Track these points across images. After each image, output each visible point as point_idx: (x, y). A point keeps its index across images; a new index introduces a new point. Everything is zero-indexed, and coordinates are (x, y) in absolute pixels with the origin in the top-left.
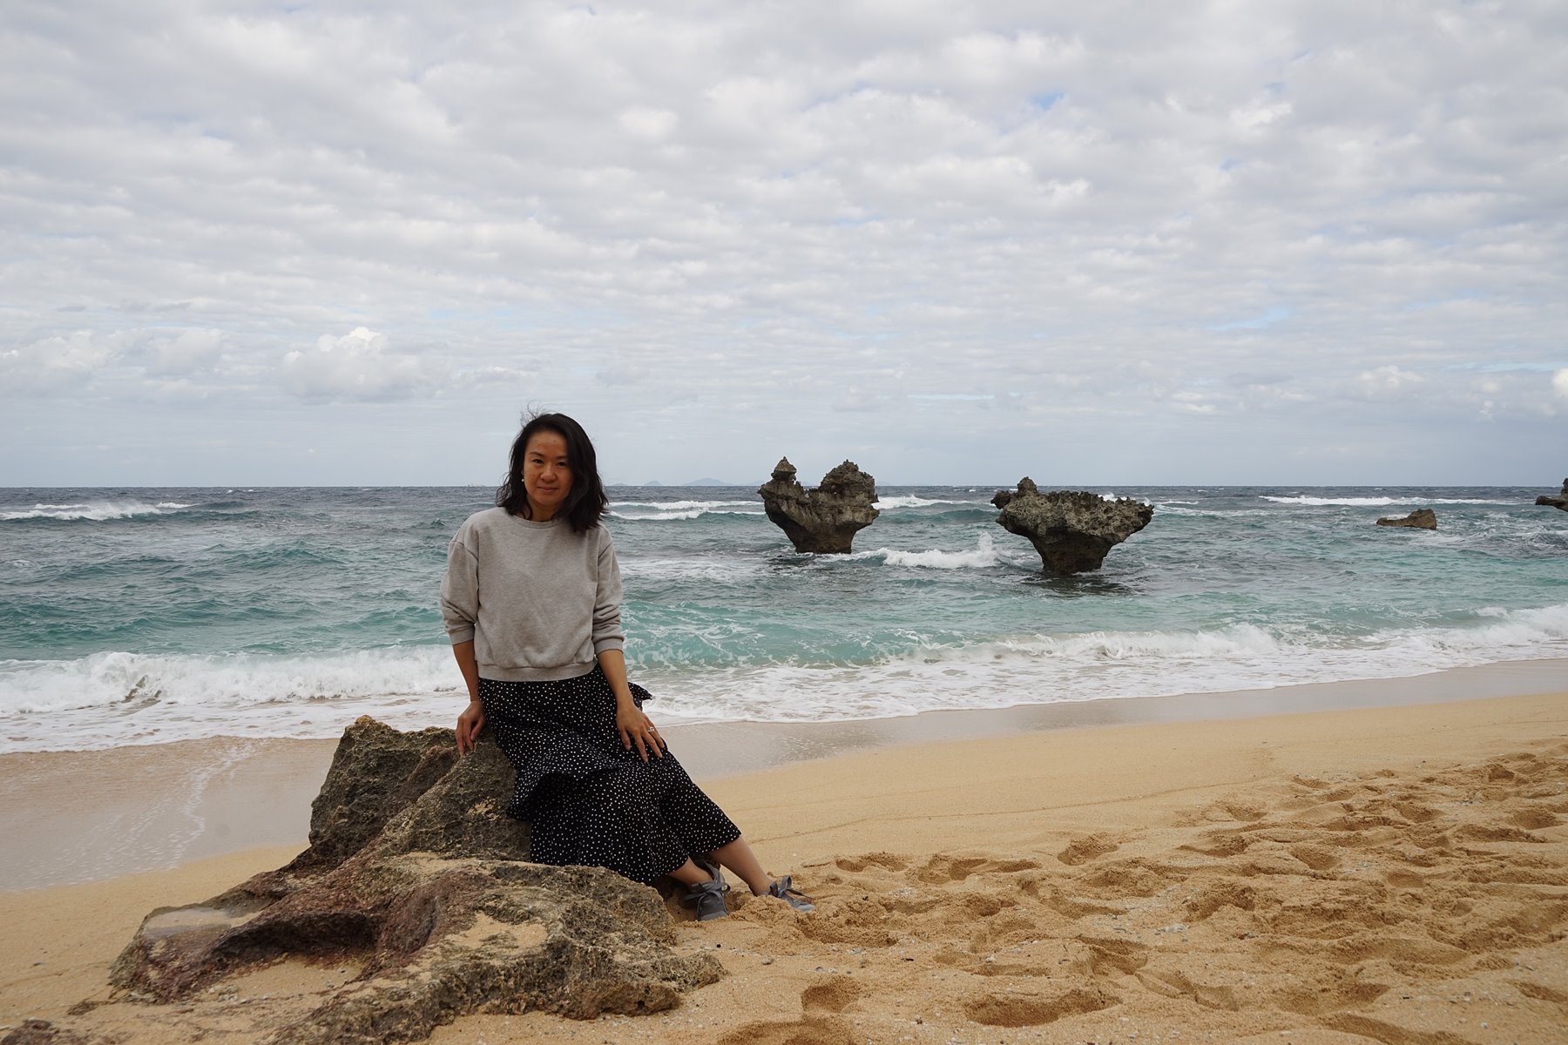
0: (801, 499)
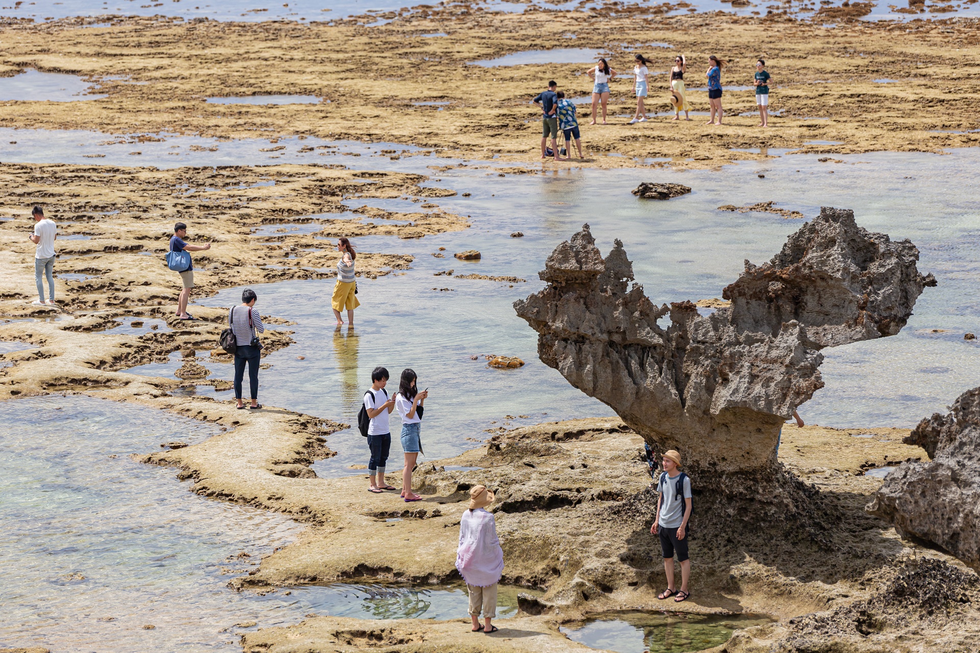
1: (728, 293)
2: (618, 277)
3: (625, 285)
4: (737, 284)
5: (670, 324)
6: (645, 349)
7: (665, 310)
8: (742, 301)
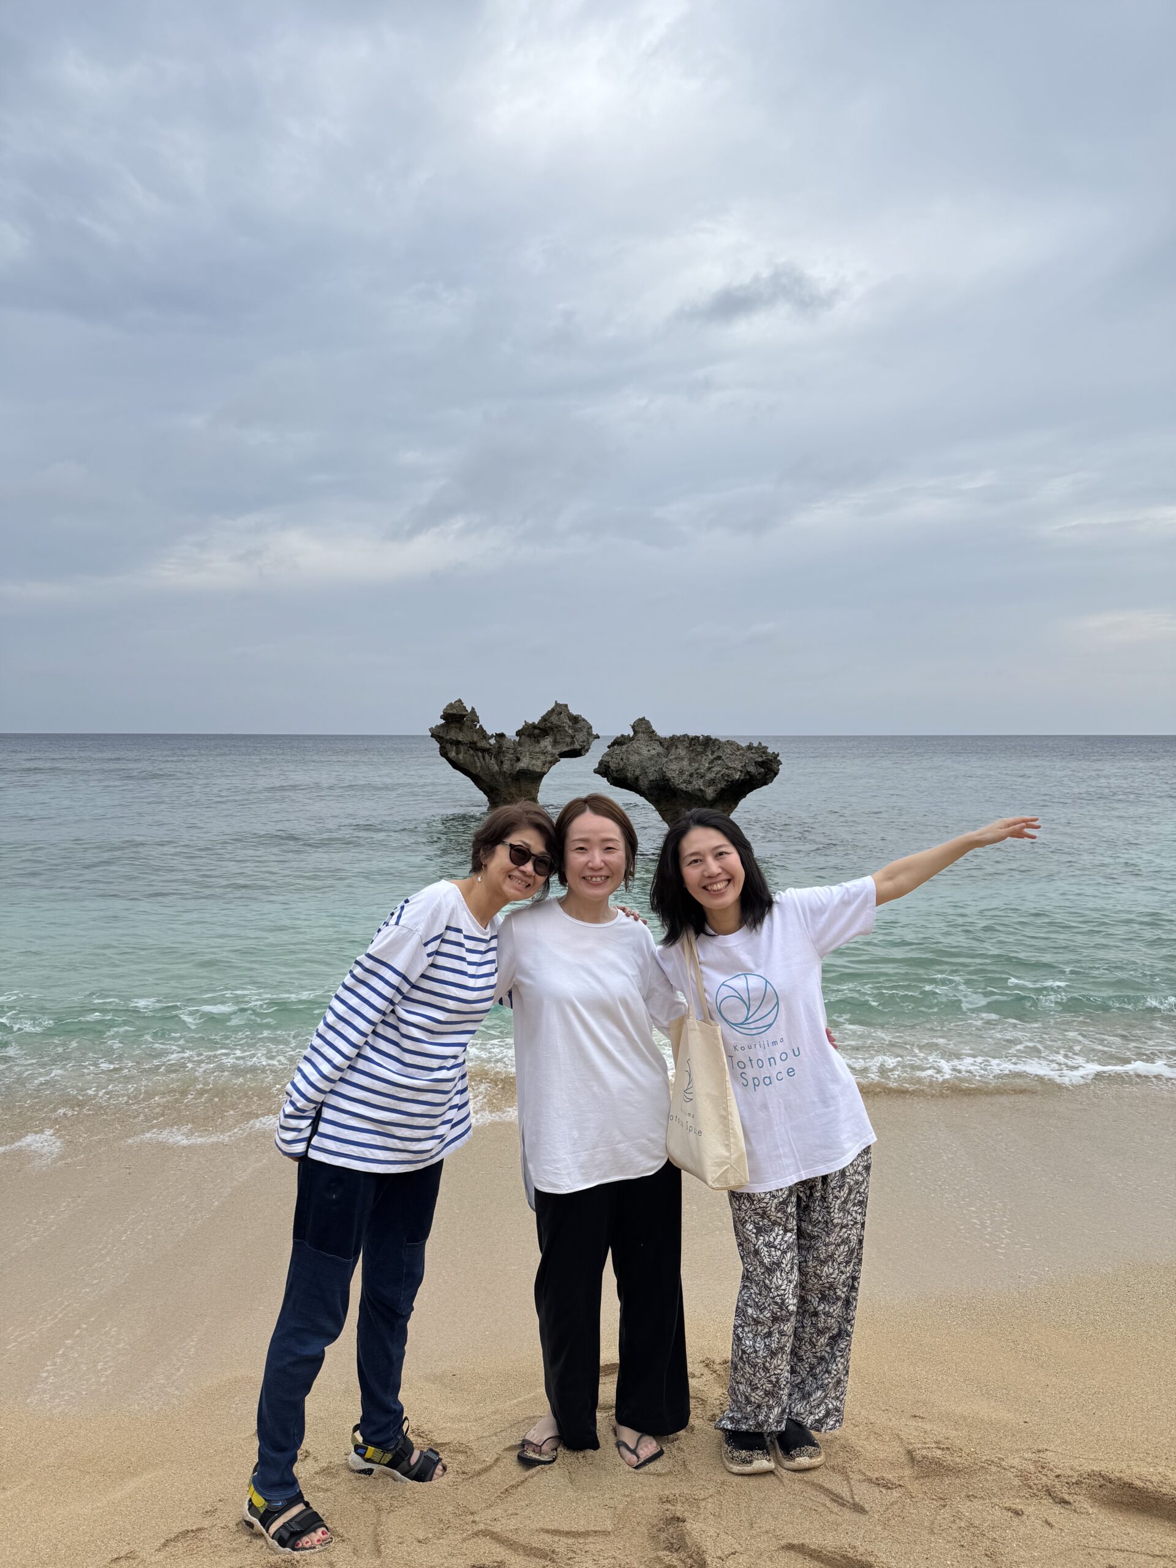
0: (482, 744)
1: (519, 733)
2: (473, 721)
3: (476, 725)
4: (522, 730)
5: (495, 742)
6: (484, 750)
7: (492, 736)
8: (523, 737)
